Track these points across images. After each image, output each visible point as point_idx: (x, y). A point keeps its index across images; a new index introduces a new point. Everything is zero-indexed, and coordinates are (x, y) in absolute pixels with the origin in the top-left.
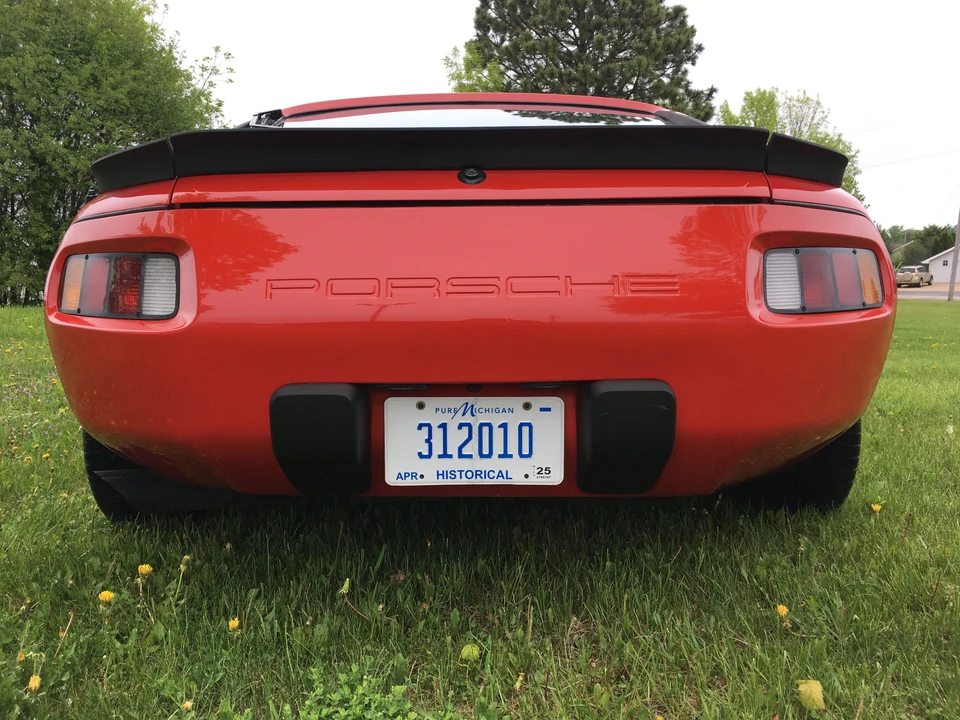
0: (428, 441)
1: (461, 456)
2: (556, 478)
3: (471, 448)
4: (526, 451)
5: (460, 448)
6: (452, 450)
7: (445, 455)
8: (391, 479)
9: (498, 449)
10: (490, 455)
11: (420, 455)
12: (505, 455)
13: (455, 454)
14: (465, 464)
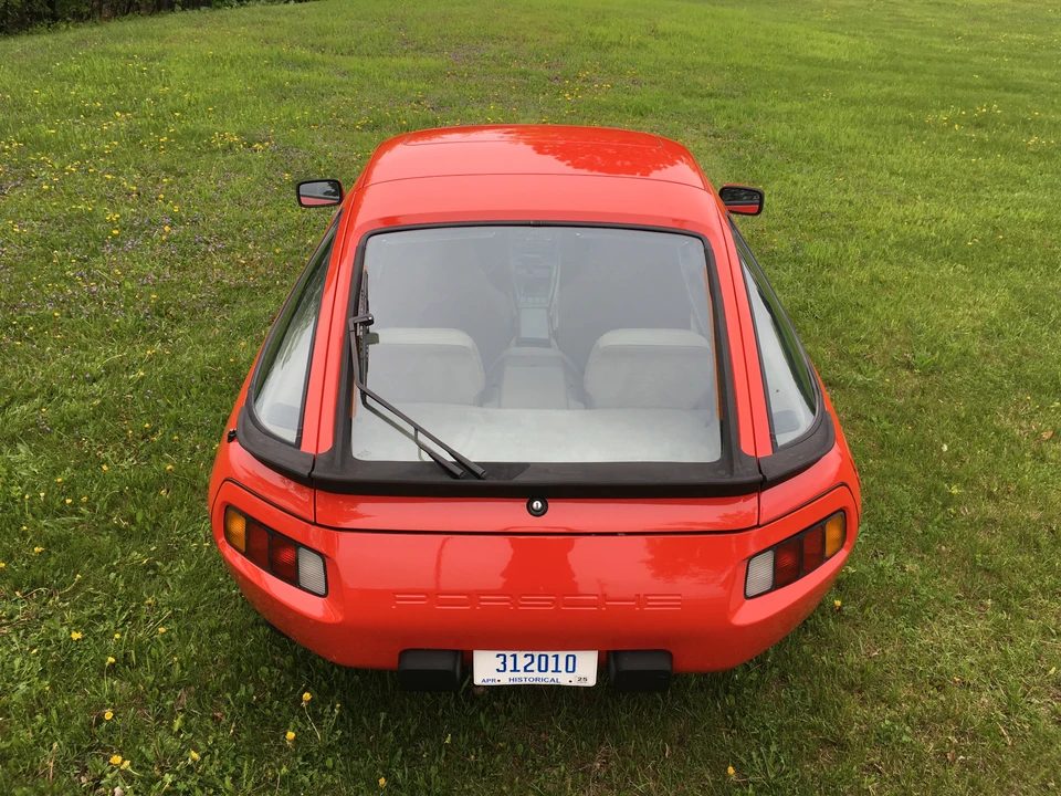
0: (504, 663)
1: (525, 670)
2: (592, 682)
3: (534, 666)
4: (570, 669)
5: (525, 667)
6: (520, 666)
7: (515, 670)
8: (478, 681)
9: (552, 666)
10: (546, 670)
11: (498, 670)
12: (557, 671)
13: (522, 670)
14: (528, 675)
